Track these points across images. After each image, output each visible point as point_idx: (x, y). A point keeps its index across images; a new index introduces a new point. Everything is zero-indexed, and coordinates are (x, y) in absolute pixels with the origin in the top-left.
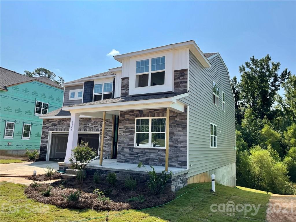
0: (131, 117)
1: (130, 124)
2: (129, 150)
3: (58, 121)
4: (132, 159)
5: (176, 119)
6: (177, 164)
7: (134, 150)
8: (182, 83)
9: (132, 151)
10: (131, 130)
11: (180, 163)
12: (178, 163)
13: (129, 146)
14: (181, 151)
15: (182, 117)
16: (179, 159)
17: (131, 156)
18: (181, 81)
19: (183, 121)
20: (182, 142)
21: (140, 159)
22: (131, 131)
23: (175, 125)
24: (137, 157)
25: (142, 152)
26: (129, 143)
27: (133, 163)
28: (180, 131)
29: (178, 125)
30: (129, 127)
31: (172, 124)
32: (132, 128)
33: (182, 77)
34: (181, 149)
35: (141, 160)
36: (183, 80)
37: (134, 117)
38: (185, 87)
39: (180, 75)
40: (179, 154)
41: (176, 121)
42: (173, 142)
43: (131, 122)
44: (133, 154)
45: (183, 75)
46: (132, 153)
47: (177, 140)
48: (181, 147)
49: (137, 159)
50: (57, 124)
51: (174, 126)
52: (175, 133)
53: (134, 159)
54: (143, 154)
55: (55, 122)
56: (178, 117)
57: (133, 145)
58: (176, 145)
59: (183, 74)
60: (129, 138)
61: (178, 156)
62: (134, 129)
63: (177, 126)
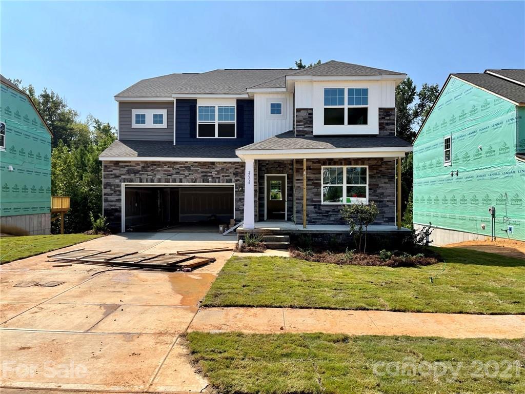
0: (314, 164)
1: (314, 174)
2: (315, 208)
3: (141, 165)
4: (320, 219)
5: (380, 169)
6: (383, 221)
7: (321, 207)
8: (387, 124)
9: (319, 209)
10: (315, 181)
11: (387, 219)
12: (385, 219)
13: (314, 203)
14: (388, 206)
15: (389, 167)
16: (385, 216)
17: (318, 216)
18: (386, 122)
19: (390, 171)
20: (389, 196)
21: (331, 219)
22: (316, 183)
23: (379, 175)
24: (327, 216)
25: (334, 209)
26: (314, 199)
27: (322, 224)
28: (385, 183)
29: (384, 176)
30: (312, 178)
31: (376, 175)
32: (317, 180)
33: (388, 118)
34: (388, 203)
35: (333, 219)
36: (389, 122)
37: (320, 165)
38: (391, 130)
39: (385, 114)
40: (385, 209)
41: (381, 171)
42: (377, 196)
43: (315, 172)
44: (320, 213)
45: (389, 115)
46: (319, 211)
47: (382, 194)
48: (388, 201)
49: (328, 219)
50: (140, 171)
51: (379, 177)
52: (380, 185)
53: (323, 219)
54: (336, 212)
55: (135, 167)
56: (384, 166)
57: (320, 201)
58: (382, 200)
59: (389, 113)
60: (313, 193)
61: (384, 213)
62: (319, 181)
63: (381, 176)
